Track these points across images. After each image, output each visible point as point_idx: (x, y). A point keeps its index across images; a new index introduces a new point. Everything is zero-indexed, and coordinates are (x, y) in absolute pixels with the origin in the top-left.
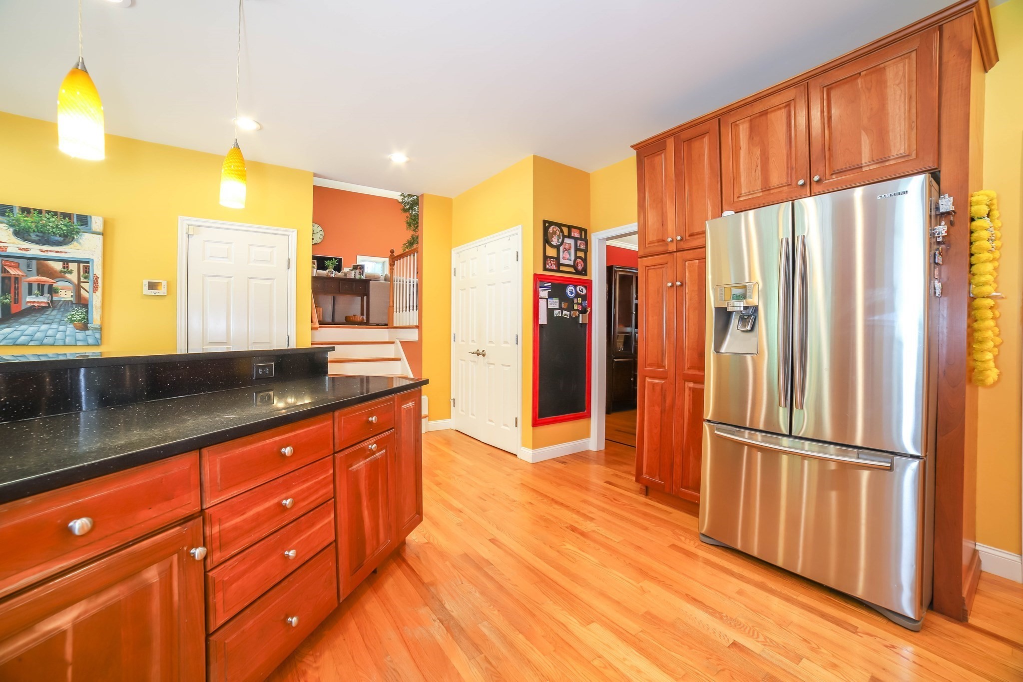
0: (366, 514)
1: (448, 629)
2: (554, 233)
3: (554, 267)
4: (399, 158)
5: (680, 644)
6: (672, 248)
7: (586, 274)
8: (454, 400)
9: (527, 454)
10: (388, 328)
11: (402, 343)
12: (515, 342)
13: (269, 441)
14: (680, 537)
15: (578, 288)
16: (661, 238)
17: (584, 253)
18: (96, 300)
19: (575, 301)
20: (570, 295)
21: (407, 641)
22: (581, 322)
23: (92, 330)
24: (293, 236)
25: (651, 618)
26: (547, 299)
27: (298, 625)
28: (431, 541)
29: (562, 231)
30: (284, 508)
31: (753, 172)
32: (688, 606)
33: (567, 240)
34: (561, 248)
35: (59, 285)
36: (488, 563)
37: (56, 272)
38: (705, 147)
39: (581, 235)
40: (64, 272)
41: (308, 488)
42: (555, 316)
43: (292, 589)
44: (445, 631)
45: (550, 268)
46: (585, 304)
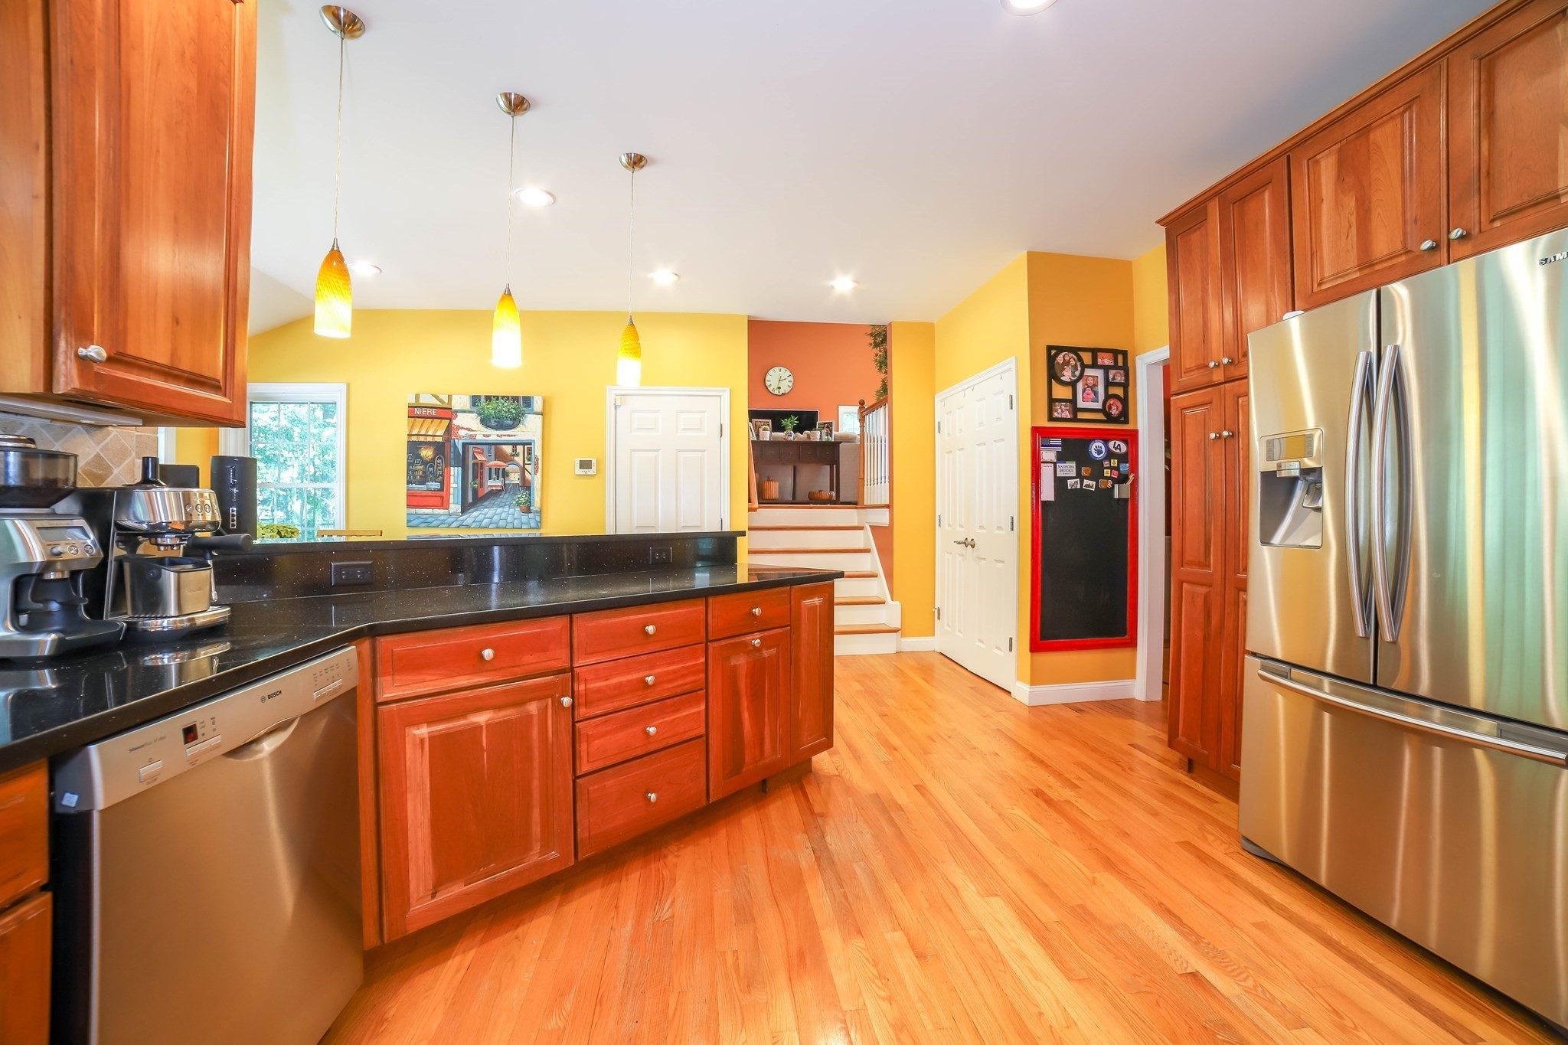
0: (746, 716)
1: (817, 859)
2: (1066, 363)
3: (1067, 415)
4: (843, 284)
5: (1104, 950)
6: (1218, 376)
7: (1126, 422)
8: (939, 610)
9: (1023, 692)
10: (856, 508)
11: (872, 527)
12: (1010, 527)
13: (634, 617)
14: (1208, 836)
15: (1111, 444)
16: (1202, 362)
17: (1122, 389)
18: (536, 482)
19: (1106, 464)
20: (1096, 455)
21: (769, 858)
22: (1116, 496)
23: (534, 513)
24: (726, 396)
25: (1084, 915)
26: (1055, 464)
27: (656, 803)
28: (843, 774)
29: (1080, 359)
30: (646, 685)
31: (1344, 238)
32: (1153, 915)
33: (1088, 372)
34: (1080, 386)
35: (510, 468)
36: (900, 808)
37: (507, 455)
38: (1266, 205)
39: (1116, 361)
40: (514, 456)
41: (675, 672)
42: (1069, 488)
43: (653, 767)
44: (814, 859)
45: (1059, 416)
46: (1125, 468)
